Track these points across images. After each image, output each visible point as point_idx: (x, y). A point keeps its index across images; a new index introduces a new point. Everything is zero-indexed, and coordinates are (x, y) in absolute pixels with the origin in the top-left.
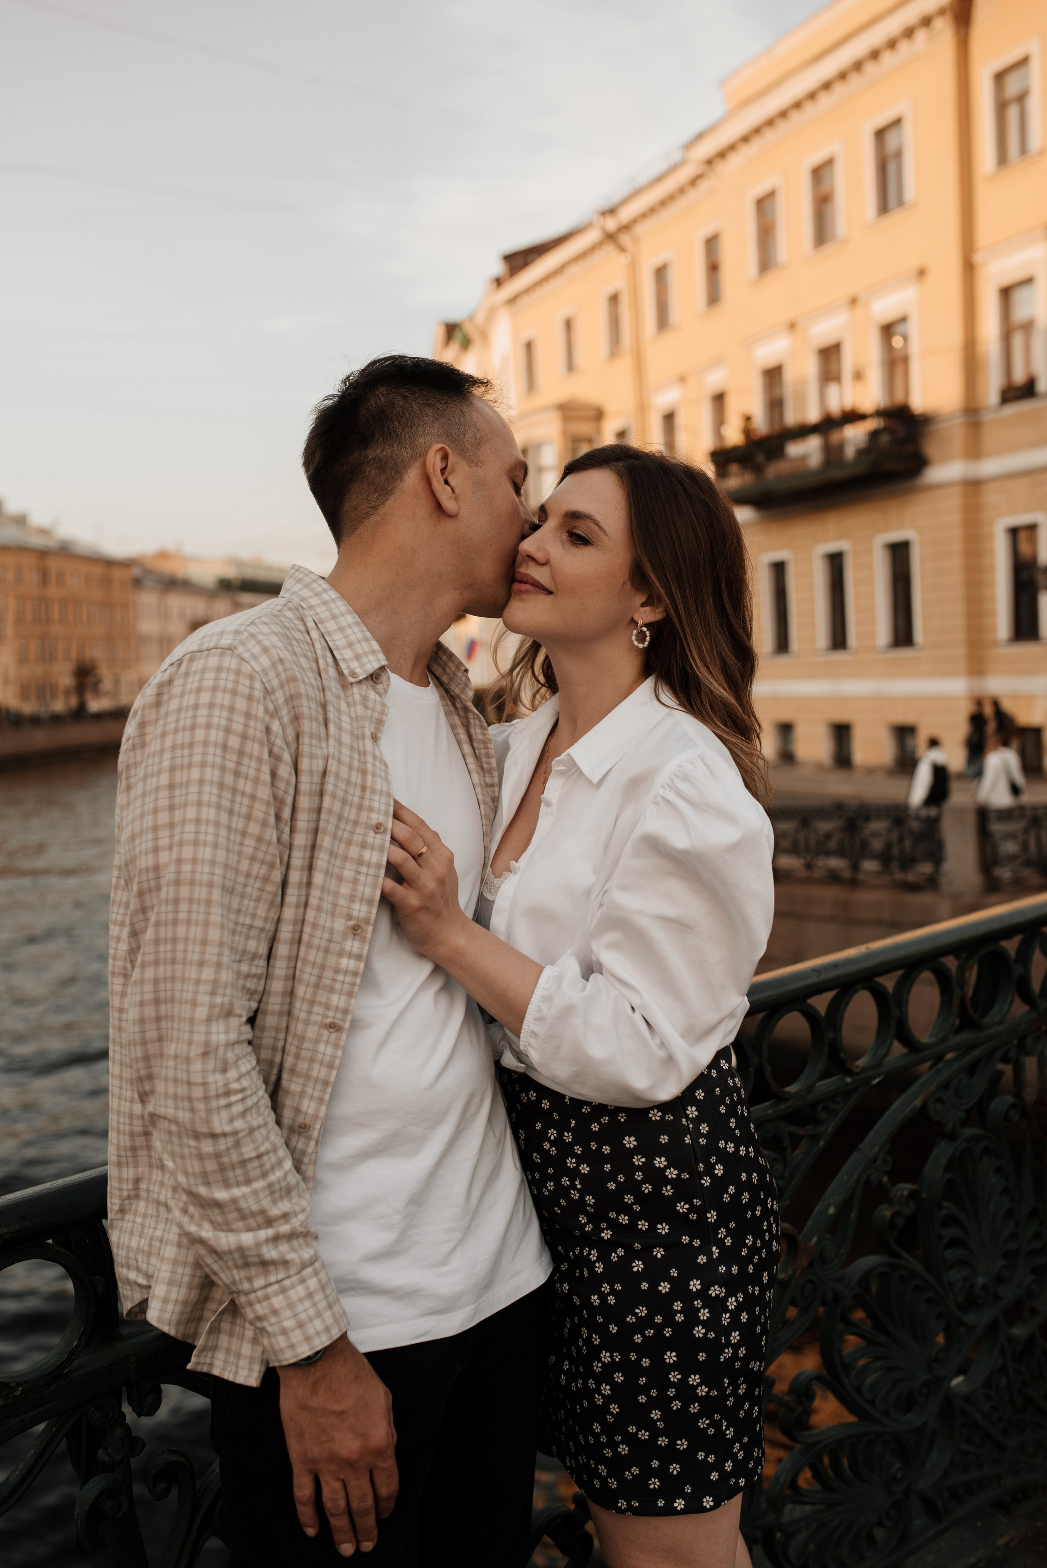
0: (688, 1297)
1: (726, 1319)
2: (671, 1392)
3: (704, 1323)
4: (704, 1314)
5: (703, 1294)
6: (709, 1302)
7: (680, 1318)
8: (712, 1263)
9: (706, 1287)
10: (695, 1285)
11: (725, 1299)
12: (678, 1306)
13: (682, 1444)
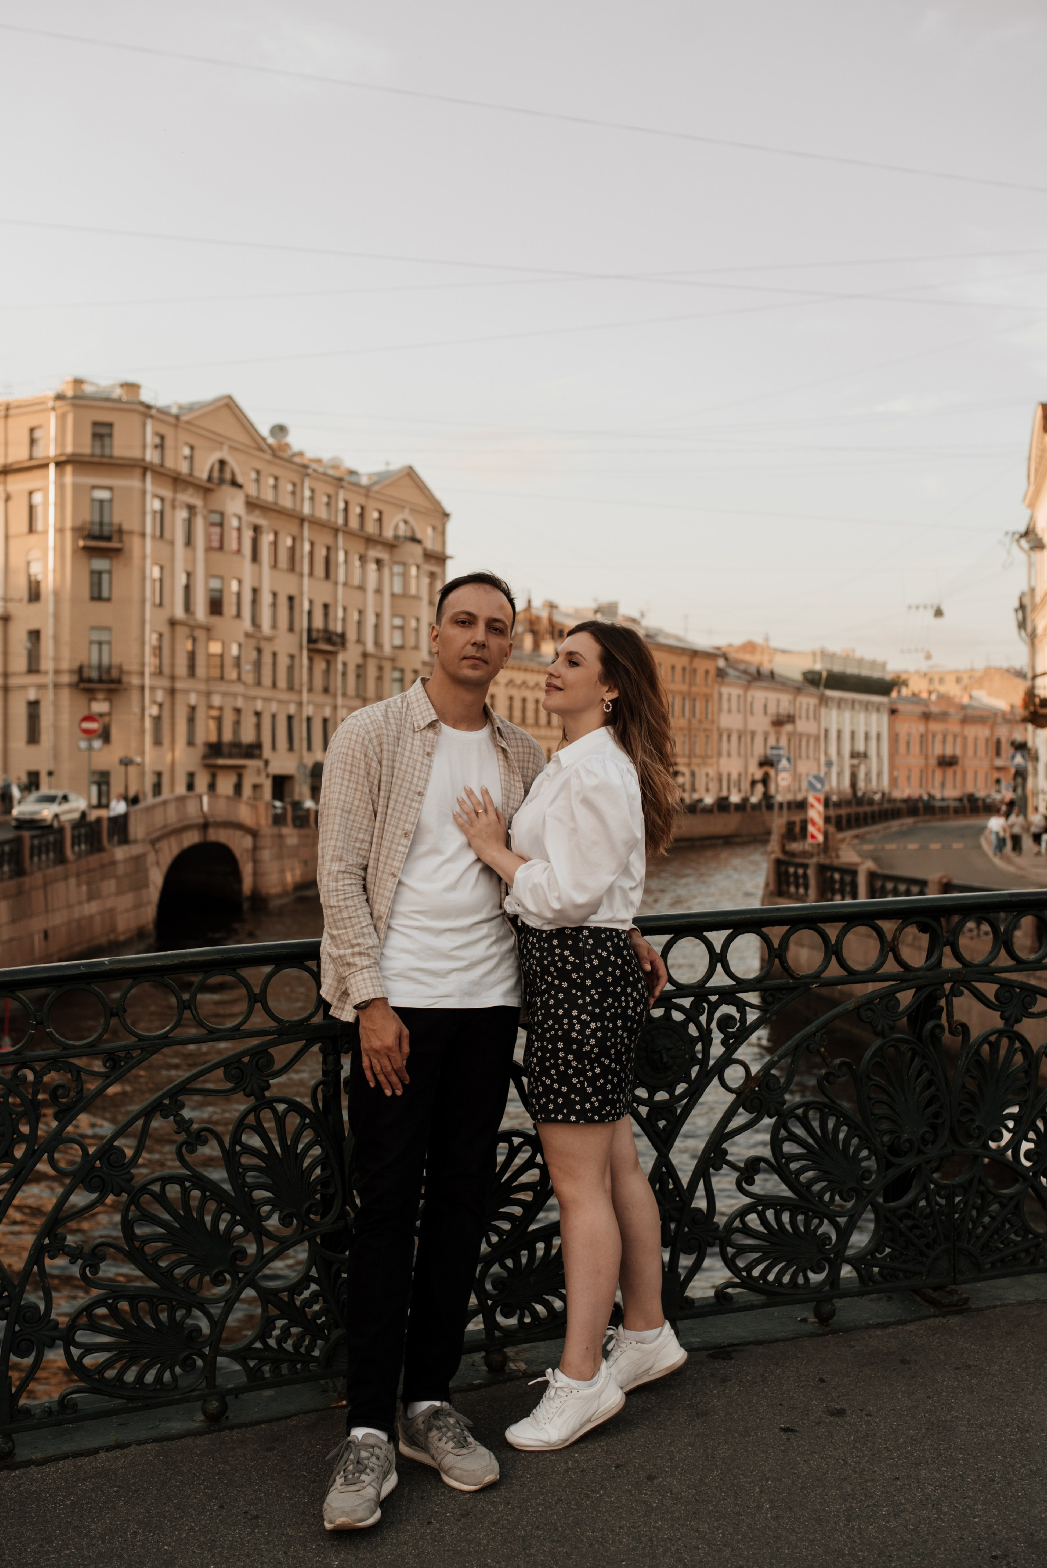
0: (571, 1018)
1: (588, 1032)
2: (560, 1062)
3: (577, 1031)
4: (577, 1027)
5: (578, 1017)
6: (580, 1021)
7: (566, 1027)
8: (585, 1004)
9: (580, 1014)
10: (575, 1013)
11: (590, 1022)
12: (566, 1021)
13: (564, 1089)
